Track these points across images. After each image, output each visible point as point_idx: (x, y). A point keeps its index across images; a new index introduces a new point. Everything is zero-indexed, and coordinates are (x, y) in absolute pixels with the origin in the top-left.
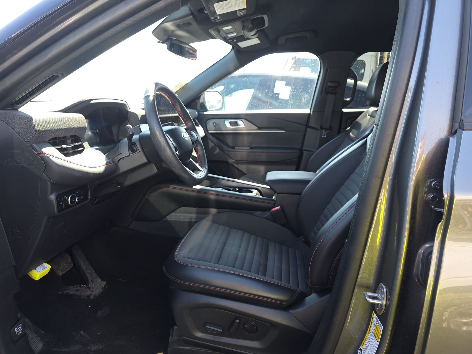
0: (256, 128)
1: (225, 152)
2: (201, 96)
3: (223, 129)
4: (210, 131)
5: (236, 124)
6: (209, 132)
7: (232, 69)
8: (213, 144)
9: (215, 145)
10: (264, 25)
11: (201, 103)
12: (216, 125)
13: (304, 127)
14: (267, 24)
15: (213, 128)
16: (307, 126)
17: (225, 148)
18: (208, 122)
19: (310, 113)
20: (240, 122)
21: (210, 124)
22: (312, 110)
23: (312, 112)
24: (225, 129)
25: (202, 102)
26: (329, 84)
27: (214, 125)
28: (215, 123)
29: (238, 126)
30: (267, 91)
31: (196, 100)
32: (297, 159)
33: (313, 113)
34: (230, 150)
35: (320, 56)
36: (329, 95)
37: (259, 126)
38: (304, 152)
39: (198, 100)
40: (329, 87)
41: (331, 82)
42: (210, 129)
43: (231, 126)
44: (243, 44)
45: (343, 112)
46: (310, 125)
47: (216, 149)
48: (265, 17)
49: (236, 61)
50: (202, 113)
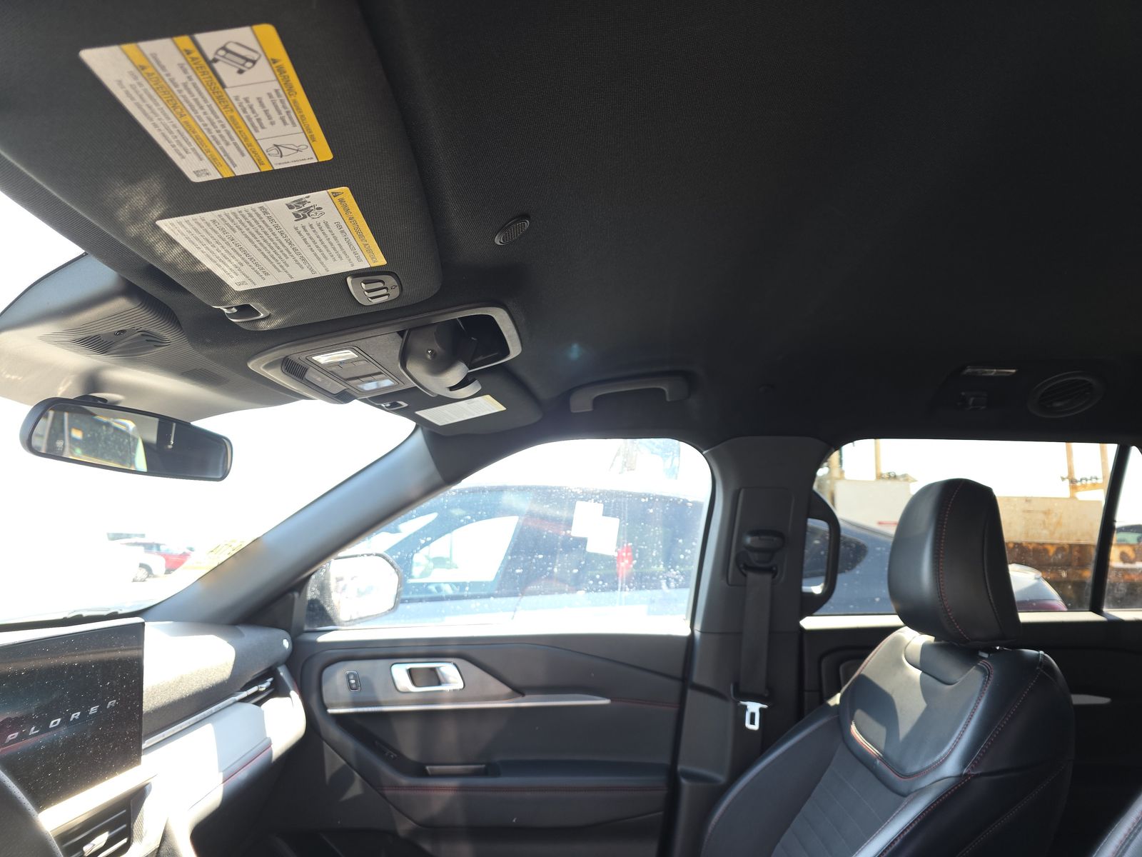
0: (507, 690)
1: (388, 793)
2: (309, 577)
3: (381, 698)
4: (333, 706)
5: (434, 677)
6: (330, 711)
7: (414, 493)
8: (343, 762)
9: (348, 763)
10: (507, 352)
11: (313, 602)
12: (356, 685)
13: (675, 686)
14: (515, 350)
15: (345, 693)
16: (685, 680)
17: (387, 771)
18: (327, 672)
19: (691, 638)
20: (448, 670)
21: (337, 681)
22: (698, 627)
23: (697, 634)
24: (389, 698)
25: (315, 597)
26: (748, 540)
27: (350, 685)
28: (356, 677)
29: (439, 683)
30: (541, 556)
31: (290, 595)
32: (661, 813)
33: (701, 637)
34: (404, 781)
35: (710, 452)
36: (751, 576)
37: (517, 681)
38: (684, 781)
39: (296, 595)
40: (750, 549)
41: (754, 533)
42: (334, 701)
43: (414, 683)
44: (441, 416)
45: (802, 629)
46: (696, 678)
47: (350, 781)
48: (501, 318)
49: (431, 467)
50: (310, 637)
